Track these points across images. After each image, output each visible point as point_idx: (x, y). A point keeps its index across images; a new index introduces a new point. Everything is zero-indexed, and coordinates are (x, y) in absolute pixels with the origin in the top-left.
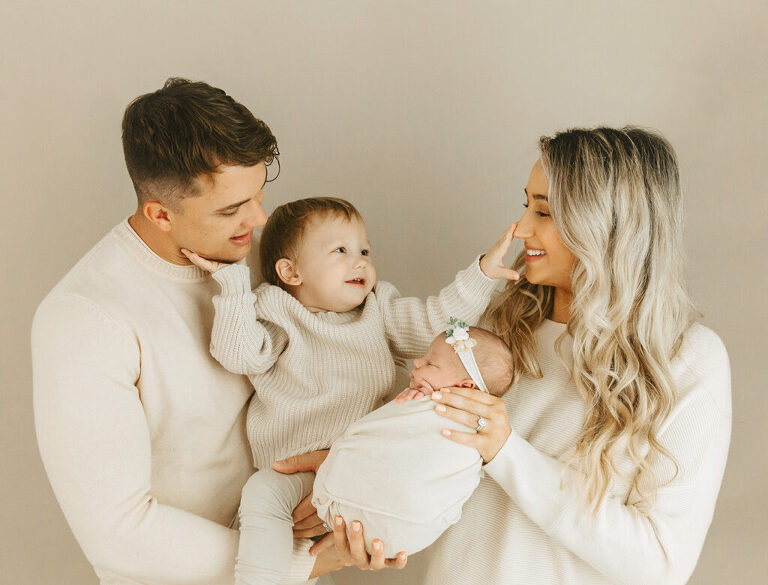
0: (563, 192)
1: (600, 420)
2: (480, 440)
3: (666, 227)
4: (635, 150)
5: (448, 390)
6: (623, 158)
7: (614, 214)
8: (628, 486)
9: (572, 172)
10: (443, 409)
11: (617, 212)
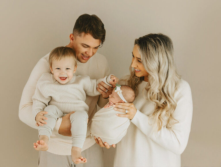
0: (145, 58)
1: (158, 108)
2: (127, 115)
3: (172, 61)
4: (162, 43)
5: (117, 104)
6: (159, 46)
7: (159, 62)
8: (166, 123)
9: (147, 52)
10: (116, 109)
11: (160, 61)
